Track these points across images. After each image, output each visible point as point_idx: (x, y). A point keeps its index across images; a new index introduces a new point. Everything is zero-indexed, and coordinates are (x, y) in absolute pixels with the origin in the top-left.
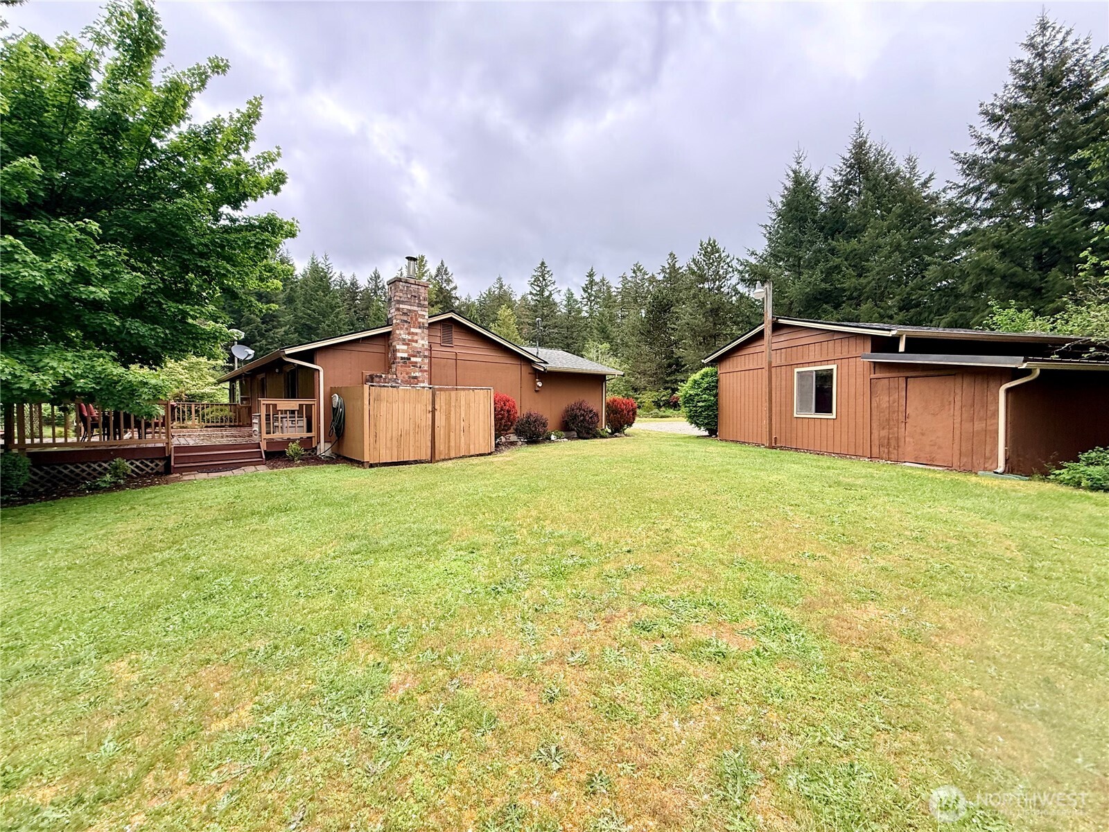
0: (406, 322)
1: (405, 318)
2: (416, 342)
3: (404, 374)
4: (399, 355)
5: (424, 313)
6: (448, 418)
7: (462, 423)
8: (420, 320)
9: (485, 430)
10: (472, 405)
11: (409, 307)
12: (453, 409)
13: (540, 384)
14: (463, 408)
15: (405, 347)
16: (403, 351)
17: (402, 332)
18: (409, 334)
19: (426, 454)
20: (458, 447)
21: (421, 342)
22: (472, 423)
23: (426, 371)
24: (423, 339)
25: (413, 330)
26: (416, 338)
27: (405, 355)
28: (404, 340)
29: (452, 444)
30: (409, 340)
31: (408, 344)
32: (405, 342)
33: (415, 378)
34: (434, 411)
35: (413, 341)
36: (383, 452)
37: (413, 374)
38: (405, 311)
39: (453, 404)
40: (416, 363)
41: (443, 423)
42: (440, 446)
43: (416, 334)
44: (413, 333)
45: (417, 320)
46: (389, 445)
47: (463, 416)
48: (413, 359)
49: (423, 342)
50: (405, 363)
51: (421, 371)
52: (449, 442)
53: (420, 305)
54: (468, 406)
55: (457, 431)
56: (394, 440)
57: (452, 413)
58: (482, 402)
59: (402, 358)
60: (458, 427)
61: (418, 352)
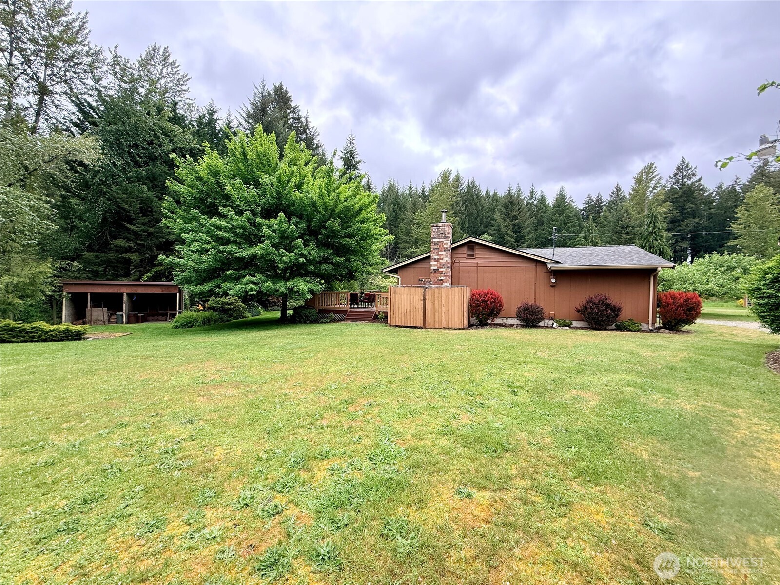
0: (436, 248)
1: (436, 247)
2: (442, 259)
3: (435, 279)
4: (432, 268)
5: (447, 242)
6: (434, 304)
7: (443, 308)
8: (445, 246)
9: (459, 313)
10: (450, 297)
11: (438, 240)
12: (436, 299)
13: (553, 281)
14: (443, 299)
15: (436, 263)
16: (435, 265)
17: (434, 255)
18: (438, 255)
19: (420, 324)
20: (440, 322)
21: (445, 259)
22: (450, 308)
23: (448, 276)
24: (446, 257)
25: (440, 253)
26: (442, 257)
27: (436, 268)
28: (435, 259)
29: (437, 319)
30: (438, 259)
31: (438, 261)
32: (435, 260)
33: (441, 280)
34: (424, 300)
35: (441, 259)
36: (397, 319)
37: (440, 278)
38: (436, 243)
39: (436, 296)
40: (442, 271)
41: (431, 306)
42: (429, 320)
43: (443, 255)
44: (440, 255)
45: (443, 246)
46: (400, 317)
47: (443, 303)
48: (440, 270)
49: (446, 259)
50: (435, 272)
51: (445, 276)
52: (435, 318)
53: (445, 238)
54: (447, 297)
55: (440, 312)
56: (403, 314)
57: (436, 301)
58: (457, 295)
59: (434, 269)
60: (440, 310)
61: (443, 265)
